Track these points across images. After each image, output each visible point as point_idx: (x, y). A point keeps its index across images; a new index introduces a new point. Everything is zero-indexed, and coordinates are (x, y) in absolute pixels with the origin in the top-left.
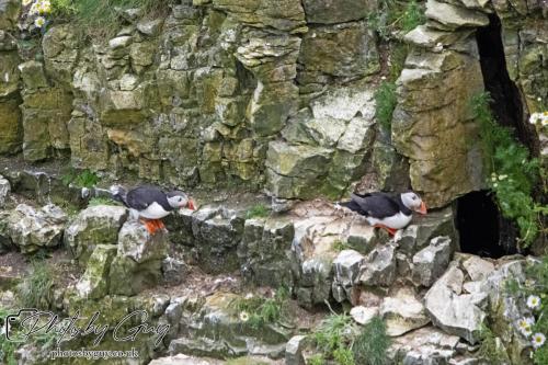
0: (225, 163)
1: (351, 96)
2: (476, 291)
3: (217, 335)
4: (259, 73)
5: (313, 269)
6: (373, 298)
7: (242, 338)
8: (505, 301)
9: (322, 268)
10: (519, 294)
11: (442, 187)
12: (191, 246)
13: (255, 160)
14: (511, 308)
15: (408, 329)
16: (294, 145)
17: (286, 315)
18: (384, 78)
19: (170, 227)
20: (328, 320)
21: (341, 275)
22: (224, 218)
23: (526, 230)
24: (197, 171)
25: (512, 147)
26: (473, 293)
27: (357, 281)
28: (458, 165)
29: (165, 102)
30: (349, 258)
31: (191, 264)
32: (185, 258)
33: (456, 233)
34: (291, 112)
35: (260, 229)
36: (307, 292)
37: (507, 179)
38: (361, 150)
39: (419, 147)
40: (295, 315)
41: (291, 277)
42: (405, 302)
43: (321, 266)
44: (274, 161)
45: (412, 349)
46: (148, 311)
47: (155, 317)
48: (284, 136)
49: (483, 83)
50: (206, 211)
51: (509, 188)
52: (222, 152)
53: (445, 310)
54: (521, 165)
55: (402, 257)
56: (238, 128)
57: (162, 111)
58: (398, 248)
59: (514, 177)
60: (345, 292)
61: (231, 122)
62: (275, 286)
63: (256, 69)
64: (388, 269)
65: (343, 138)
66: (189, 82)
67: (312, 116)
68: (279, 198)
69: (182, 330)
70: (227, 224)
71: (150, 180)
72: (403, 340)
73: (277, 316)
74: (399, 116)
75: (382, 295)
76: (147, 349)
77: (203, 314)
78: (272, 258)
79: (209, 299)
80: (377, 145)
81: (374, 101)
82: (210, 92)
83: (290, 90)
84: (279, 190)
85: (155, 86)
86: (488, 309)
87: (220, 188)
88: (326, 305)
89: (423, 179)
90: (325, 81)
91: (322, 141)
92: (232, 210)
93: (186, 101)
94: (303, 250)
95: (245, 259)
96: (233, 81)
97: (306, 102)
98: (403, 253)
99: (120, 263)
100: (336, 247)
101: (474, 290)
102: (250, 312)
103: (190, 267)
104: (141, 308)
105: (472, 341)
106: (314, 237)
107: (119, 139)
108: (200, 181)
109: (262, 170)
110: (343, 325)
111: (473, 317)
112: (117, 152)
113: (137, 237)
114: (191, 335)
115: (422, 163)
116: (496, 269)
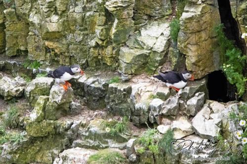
0: (100, 57)
1: (158, 25)
2: (216, 118)
3: (95, 139)
4: (116, 14)
5: (140, 108)
6: (168, 121)
7: (106, 140)
8: (229, 122)
9: (145, 108)
10: (236, 119)
11: (201, 69)
12: (84, 96)
13: (114, 56)
14: (232, 126)
15: (184, 136)
16: (132, 49)
17: (127, 129)
18: (174, 17)
19: (74, 87)
20: (146, 132)
21: (153, 111)
22: (99, 83)
23: (240, 89)
24: (87, 61)
25: (234, 50)
26: (214, 119)
27: (160, 113)
28: (209, 58)
29: (72, 28)
30: (157, 102)
31: (83, 105)
32: (81, 102)
33: (207, 90)
34: (131, 33)
35: (116, 88)
36: (137, 118)
37: (230, 67)
38: (163, 51)
39: (191, 50)
40: (131, 129)
41: (130, 111)
42: (183, 123)
43: (144, 106)
44: (123, 57)
46: (63, 127)
47: (66, 130)
48: (127, 45)
49: (220, 19)
50: (91, 80)
51: (231, 71)
52: (98, 52)
53: (201, 127)
54: (237, 58)
55: (182, 102)
56: (106, 41)
57: (71, 32)
58: (180, 98)
59: (234, 66)
60: (155, 118)
61: (103, 38)
62: (122, 115)
63: (115, 12)
64: (175, 108)
65: (155, 45)
66: (83, 19)
67: (141, 35)
68: (125, 74)
69: (78, 136)
70: (100, 86)
71: (65, 65)
73: (123, 130)
74: (181, 35)
75: (172, 120)
76: (62, 145)
77: (89, 128)
79: (91, 122)
80: (171, 49)
81: (170, 28)
82: (93, 24)
83: (130, 23)
84: (125, 70)
85: (67, 21)
87: (97, 69)
88: (146, 125)
89: (192, 65)
90: (147, 18)
91: (145, 47)
92: (103, 80)
93: (82, 28)
94: (136, 99)
95: (108, 103)
96: (104, 18)
97: (138, 28)
98: (182, 100)
99: (50, 104)
100: (151, 97)
101: (215, 117)
102: (110, 128)
103: (83, 107)
104: (60, 126)
105: (213, 141)
106: (141, 92)
107: (51, 46)
108: (88, 66)
109: (117, 61)
110: (153, 134)
111: (214, 130)
112: (50, 52)
113: (58, 92)
114: (83, 138)
115: (192, 57)
116: (225, 108)
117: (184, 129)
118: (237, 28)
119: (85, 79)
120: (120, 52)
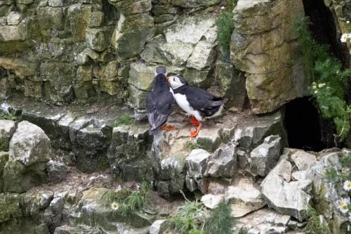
0: (95, 82)
1: (196, 24)
2: (303, 179)
3: (93, 222)
4: (121, 7)
5: (169, 166)
6: (219, 187)
7: (113, 224)
8: (325, 186)
9: (177, 165)
10: (337, 179)
11: (273, 95)
12: (69, 150)
13: (120, 78)
14: (331, 191)
16: (151, 65)
18: (223, 8)
19: (51, 135)
20: (183, 207)
21: (193, 170)
22: (96, 127)
23: (341, 127)
24: (72, 89)
25: (328, 61)
26: (300, 180)
27: (205, 174)
28: (285, 76)
29: (45, 33)
30: (198, 155)
31: (69, 165)
32: (64, 161)
33: (285, 131)
34: (149, 38)
35: (126, 135)
36: (165, 184)
37: (325, 86)
38: (206, 68)
39: (253, 63)
40: (156, 204)
41: (152, 172)
42: (245, 190)
43: (176, 163)
44: (135, 79)
45: (252, 227)
46: (36, 204)
47: (42, 209)
48: (142, 58)
49: (303, 9)
50: (81, 121)
51: (327, 94)
52: (92, 73)
53: (277, 195)
54: (335, 75)
55: (242, 153)
56: (105, 53)
57: (42, 41)
58: (238, 146)
59: (331, 85)
60: (196, 183)
61: (99, 48)
62: (139, 180)
63: (118, 4)
64: (230, 164)
65: (191, 58)
66: (64, 16)
67: (165, 41)
68: (141, 109)
69: (64, 219)
70: (98, 131)
71: (34, 98)
72: (245, 220)
73: (142, 205)
74: (237, 39)
75: (226, 184)
77: (81, 205)
78: (136, 158)
79: (85, 193)
80: (219, 63)
81: (216, 27)
82: (81, 25)
83: (146, 20)
84: (140, 102)
85: (36, 21)
86: (312, 193)
87: (92, 103)
88: (181, 194)
89: (256, 89)
90: (175, 12)
91: (174, 61)
92: (102, 120)
93: (62, 33)
94: (161, 151)
95: (113, 159)
96: (100, 15)
97: (160, 29)
98: (242, 150)
99: (11, 166)
100: (187, 147)
101: (301, 178)
102: (119, 202)
103: (69, 168)
104: (30, 203)
105: (300, 219)
106: (169, 139)
107: (8, 65)
108: (74, 97)
109: (125, 86)
110: (195, 210)
111: (300, 199)
112: (6, 76)
113: (25, 145)
114: (72, 223)
115: (256, 76)
116: (318, 160)
117: (248, 200)
118: (333, 23)
119: (71, 119)
120: (130, 72)
